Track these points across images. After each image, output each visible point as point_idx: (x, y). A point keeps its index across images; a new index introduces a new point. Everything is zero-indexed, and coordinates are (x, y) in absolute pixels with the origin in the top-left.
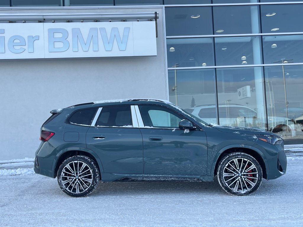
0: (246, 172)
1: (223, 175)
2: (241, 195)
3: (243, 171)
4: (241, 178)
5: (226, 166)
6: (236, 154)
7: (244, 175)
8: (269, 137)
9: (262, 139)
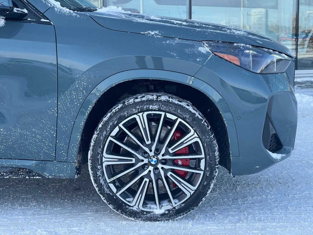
0: (171, 152)
1: (104, 159)
2: (154, 219)
3: (163, 151)
4: (156, 169)
5: (114, 133)
6: (144, 99)
7: (165, 162)
8: (249, 49)
9: (226, 57)
